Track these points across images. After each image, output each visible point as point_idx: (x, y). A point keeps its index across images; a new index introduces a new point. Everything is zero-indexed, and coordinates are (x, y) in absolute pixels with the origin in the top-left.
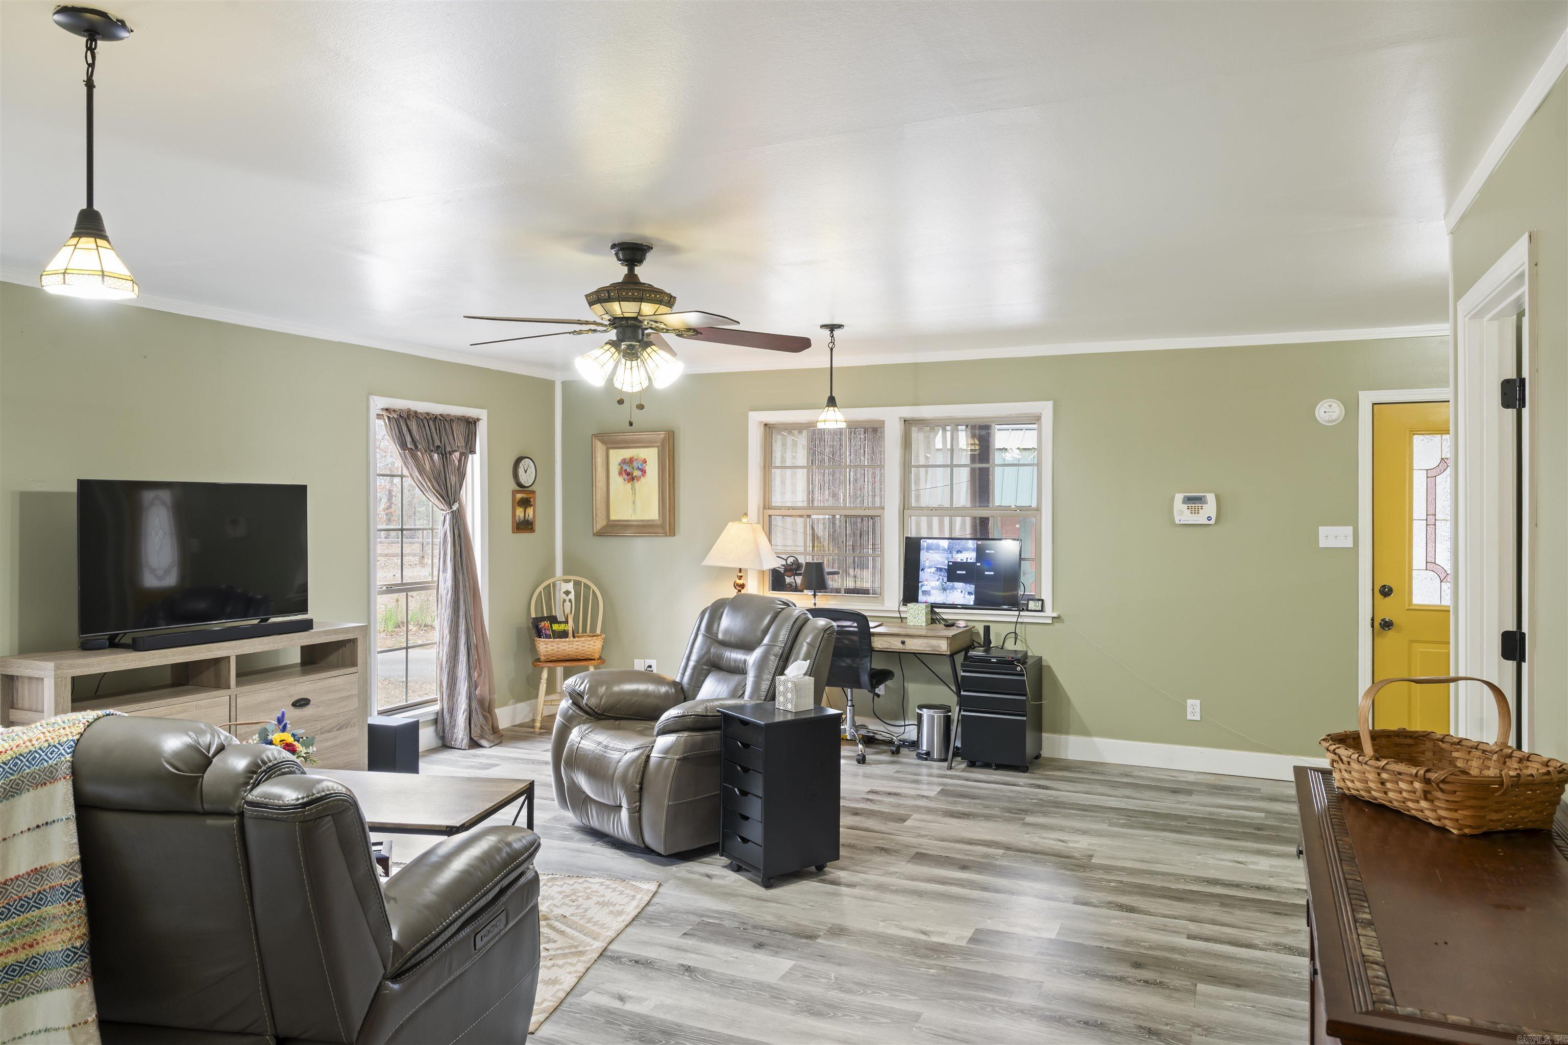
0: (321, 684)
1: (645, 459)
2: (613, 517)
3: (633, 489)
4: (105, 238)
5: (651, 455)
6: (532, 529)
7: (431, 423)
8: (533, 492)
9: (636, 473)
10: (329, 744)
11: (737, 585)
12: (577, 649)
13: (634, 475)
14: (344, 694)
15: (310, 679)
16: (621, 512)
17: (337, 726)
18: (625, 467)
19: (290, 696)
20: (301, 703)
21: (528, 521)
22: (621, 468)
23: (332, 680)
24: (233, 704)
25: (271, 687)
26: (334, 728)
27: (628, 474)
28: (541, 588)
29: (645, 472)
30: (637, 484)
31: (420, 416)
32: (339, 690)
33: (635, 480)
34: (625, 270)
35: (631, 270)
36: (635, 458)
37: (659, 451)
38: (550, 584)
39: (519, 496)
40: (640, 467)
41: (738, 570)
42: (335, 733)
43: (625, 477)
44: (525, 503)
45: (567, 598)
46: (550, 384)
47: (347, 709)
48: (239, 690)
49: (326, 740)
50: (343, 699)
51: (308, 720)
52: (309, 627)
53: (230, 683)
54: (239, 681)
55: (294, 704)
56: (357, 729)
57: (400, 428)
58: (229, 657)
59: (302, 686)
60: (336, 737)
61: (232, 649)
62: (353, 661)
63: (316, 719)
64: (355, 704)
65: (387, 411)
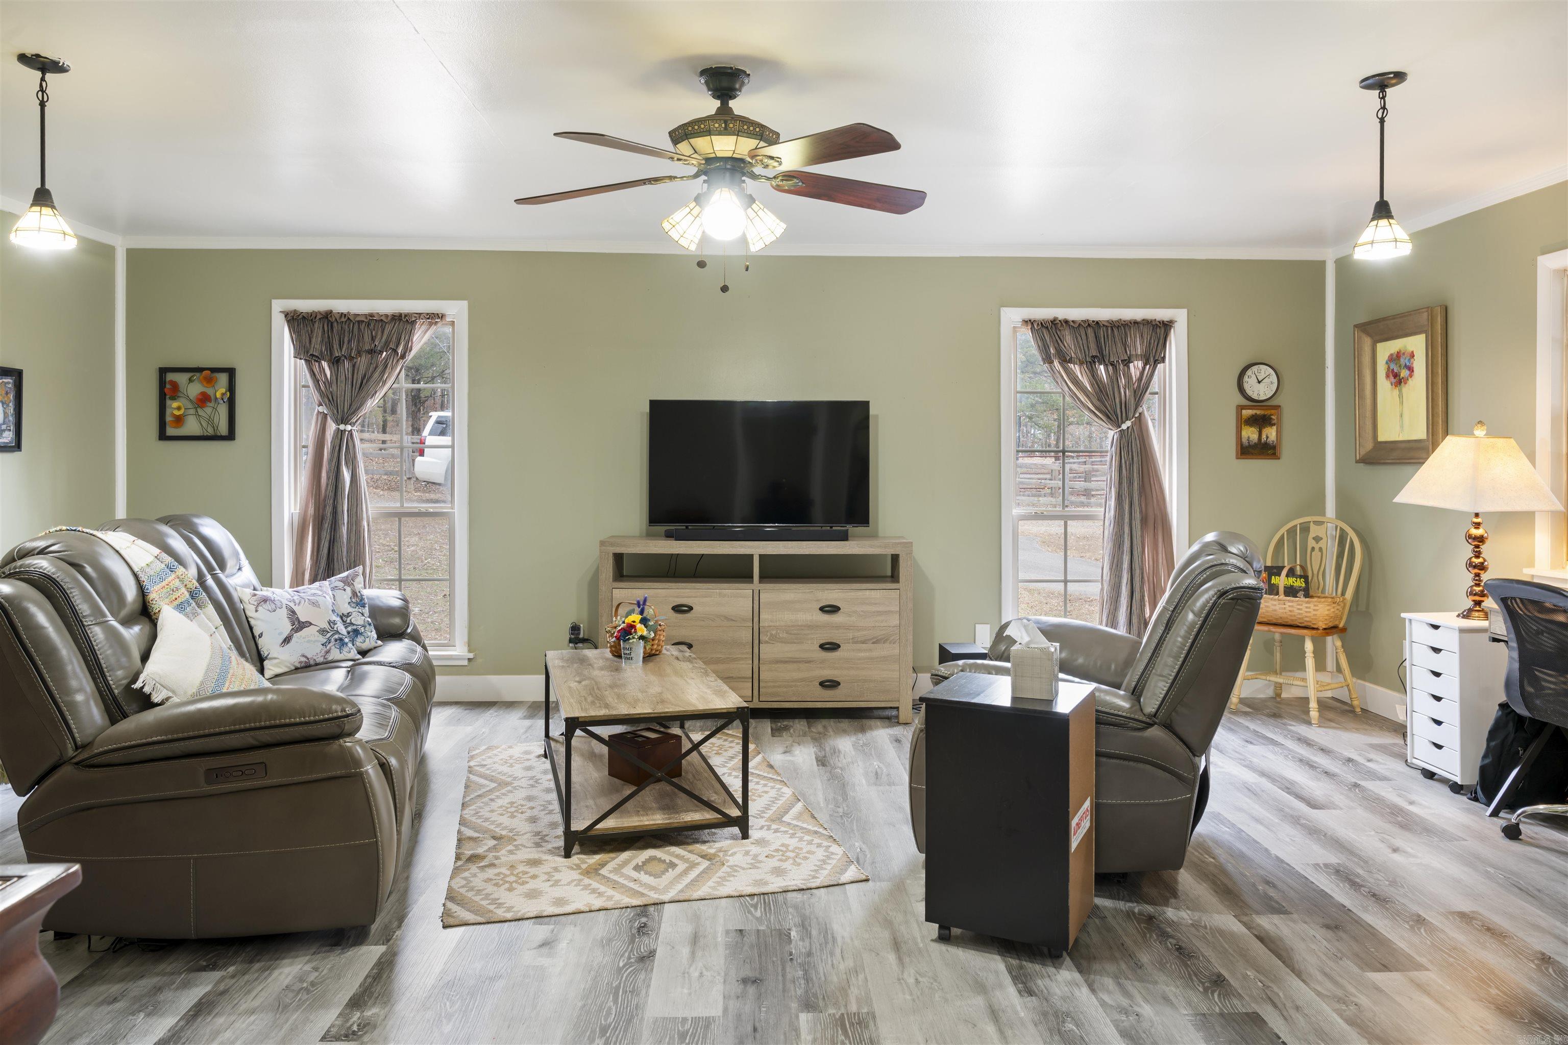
0: (852, 594)
1: (1413, 352)
2: (1381, 438)
3: (1401, 396)
5: (1416, 344)
6: (1274, 454)
7: (1090, 331)
8: (1277, 407)
9: (1404, 373)
10: (862, 654)
11: (1470, 536)
12: (1290, 611)
13: (1402, 375)
14: (881, 609)
15: (841, 587)
16: (1389, 432)
17: (873, 638)
18: (1392, 366)
19: (818, 600)
20: (832, 609)
21: (1266, 444)
22: (1389, 367)
23: (868, 592)
24: (756, 598)
25: (796, 589)
26: (869, 640)
27: (1396, 375)
28: (1283, 530)
29: (1413, 371)
30: (1405, 389)
31: (1072, 324)
32: (876, 604)
33: (1403, 384)
34: (718, 103)
35: (724, 101)
36: (1402, 352)
37: (1426, 337)
38: (1296, 526)
39: (1247, 413)
40: (1408, 364)
41: (1473, 515)
42: (870, 646)
43: (1393, 380)
44: (1261, 422)
45: (1317, 547)
46: (1320, 266)
47: (885, 624)
48: (763, 586)
49: (860, 650)
50: (880, 613)
51: (838, 627)
52: (844, 537)
53: (753, 578)
54: (763, 577)
55: (822, 609)
56: (897, 645)
57: (1043, 340)
58: (751, 556)
59: (831, 593)
60: (870, 650)
61: (756, 549)
62: (894, 577)
63: (848, 628)
64: (895, 621)
65: (1028, 322)
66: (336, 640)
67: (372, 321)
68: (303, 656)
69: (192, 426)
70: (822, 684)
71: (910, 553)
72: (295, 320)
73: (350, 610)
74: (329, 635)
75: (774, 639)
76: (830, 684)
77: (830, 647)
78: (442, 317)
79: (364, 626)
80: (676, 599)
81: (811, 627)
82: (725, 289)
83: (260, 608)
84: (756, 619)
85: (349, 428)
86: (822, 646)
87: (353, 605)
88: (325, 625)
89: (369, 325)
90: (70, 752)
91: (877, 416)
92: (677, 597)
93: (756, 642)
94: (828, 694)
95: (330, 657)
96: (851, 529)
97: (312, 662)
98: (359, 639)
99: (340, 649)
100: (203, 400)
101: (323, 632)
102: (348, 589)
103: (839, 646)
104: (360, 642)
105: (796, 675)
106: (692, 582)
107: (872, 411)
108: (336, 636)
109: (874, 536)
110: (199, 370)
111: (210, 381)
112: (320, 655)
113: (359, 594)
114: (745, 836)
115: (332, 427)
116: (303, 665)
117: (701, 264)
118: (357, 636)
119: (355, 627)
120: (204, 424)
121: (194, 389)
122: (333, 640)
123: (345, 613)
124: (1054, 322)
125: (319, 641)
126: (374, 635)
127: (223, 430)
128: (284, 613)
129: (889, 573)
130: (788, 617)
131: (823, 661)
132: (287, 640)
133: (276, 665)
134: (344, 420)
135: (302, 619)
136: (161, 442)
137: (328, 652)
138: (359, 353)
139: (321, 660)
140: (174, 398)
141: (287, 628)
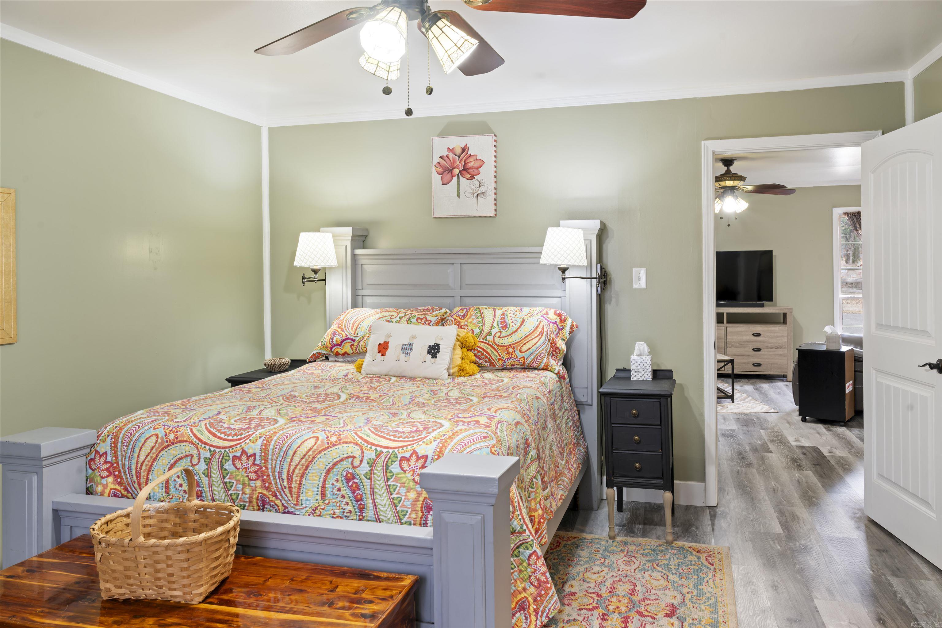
0: (766, 329)
10: (771, 353)
14: (779, 335)
15: (761, 326)
19: (751, 331)
20: (758, 335)
23: (773, 328)
24: (725, 330)
25: (742, 327)
26: (774, 347)
32: (777, 333)
34: (726, 168)
35: (728, 168)
47: (781, 341)
48: (728, 325)
49: (769, 351)
50: (778, 337)
51: (760, 342)
52: (762, 306)
53: (724, 322)
54: (728, 322)
55: (753, 335)
56: (786, 350)
57: (853, 221)
58: (723, 313)
59: (757, 328)
60: (774, 351)
61: (725, 310)
62: (785, 322)
63: (765, 342)
64: (785, 340)
65: (845, 213)
70: (753, 365)
71: (791, 312)
75: (733, 346)
76: (758, 365)
77: (757, 350)
81: (749, 342)
82: (729, 225)
84: (725, 338)
86: (753, 350)
91: (775, 256)
93: (726, 347)
94: (756, 369)
96: (766, 303)
103: (761, 350)
105: (743, 361)
107: (774, 254)
109: (775, 305)
114: (733, 402)
117: (721, 218)
124: (858, 213)
129: (782, 321)
130: (739, 338)
131: (754, 355)
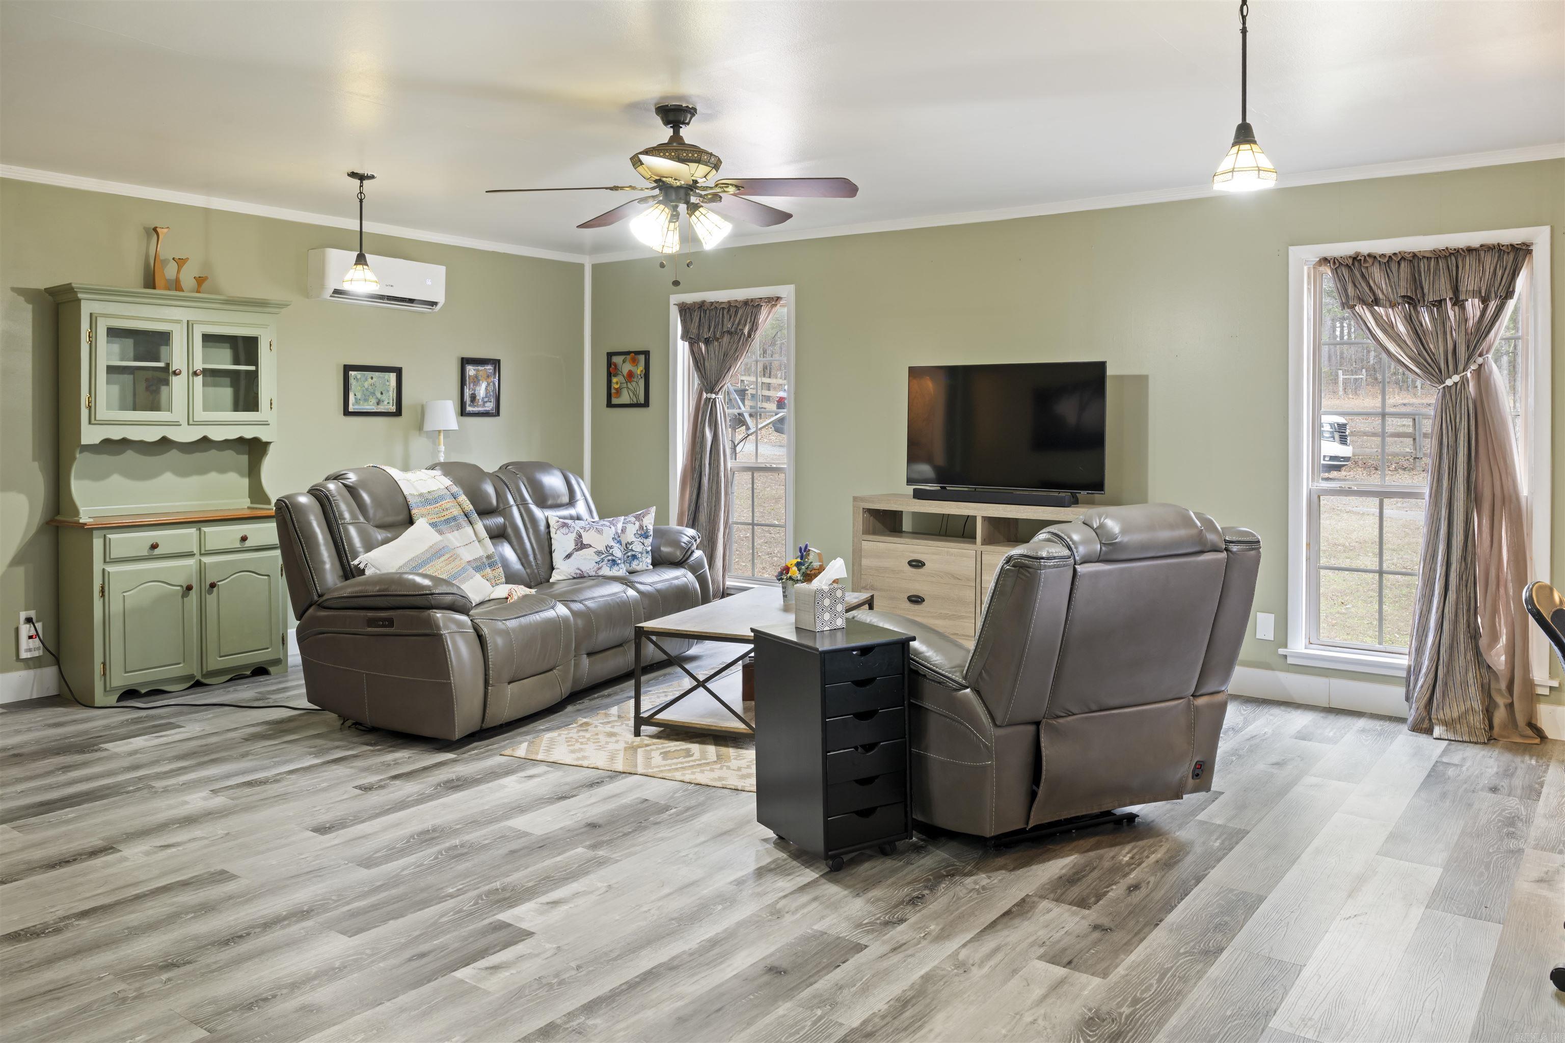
4: (367, 265)
31: (1380, 258)
35: (676, 132)
48: (985, 548)
52: (1072, 503)
53: (975, 538)
54: (985, 540)
57: (1342, 280)
58: (975, 518)
61: (980, 511)
65: (1327, 261)
66: (609, 561)
67: (731, 308)
68: (579, 569)
69: (625, 398)
72: (685, 310)
73: (634, 539)
74: (603, 556)
78: (778, 299)
79: (642, 553)
80: (911, 554)
83: (558, 532)
85: (713, 396)
87: (637, 536)
88: (603, 549)
89: (729, 310)
90: (316, 598)
92: (913, 552)
95: (601, 573)
97: (585, 575)
98: (635, 563)
99: (611, 567)
100: (631, 375)
101: (599, 553)
102: (637, 524)
104: (635, 565)
106: (926, 539)
108: (610, 558)
110: (628, 353)
111: (635, 362)
112: (592, 570)
113: (645, 528)
115: (705, 395)
116: (578, 576)
118: (633, 560)
119: (634, 553)
120: (631, 394)
121: (626, 368)
122: (606, 560)
123: (630, 542)
124: (1355, 258)
125: (593, 560)
126: (649, 560)
127: (642, 401)
128: (573, 536)
132: (568, 556)
133: (558, 574)
134: (711, 390)
135: (585, 542)
136: (609, 409)
137: (599, 569)
138: (723, 333)
139: (594, 574)
140: (615, 376)
141: (572, 546)
